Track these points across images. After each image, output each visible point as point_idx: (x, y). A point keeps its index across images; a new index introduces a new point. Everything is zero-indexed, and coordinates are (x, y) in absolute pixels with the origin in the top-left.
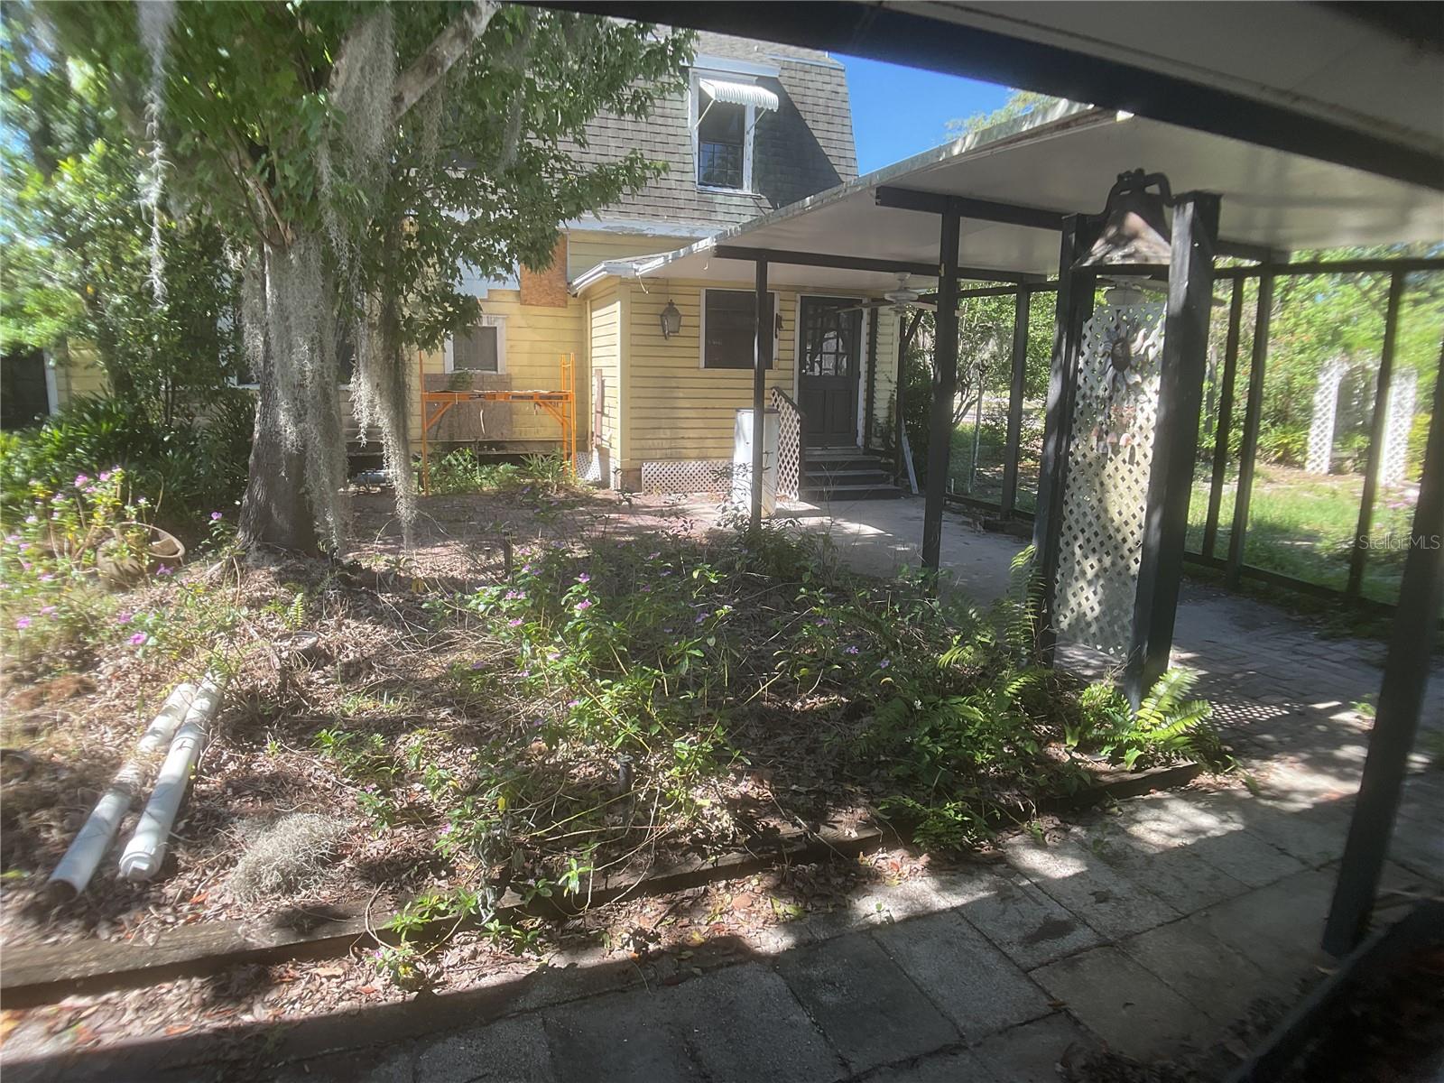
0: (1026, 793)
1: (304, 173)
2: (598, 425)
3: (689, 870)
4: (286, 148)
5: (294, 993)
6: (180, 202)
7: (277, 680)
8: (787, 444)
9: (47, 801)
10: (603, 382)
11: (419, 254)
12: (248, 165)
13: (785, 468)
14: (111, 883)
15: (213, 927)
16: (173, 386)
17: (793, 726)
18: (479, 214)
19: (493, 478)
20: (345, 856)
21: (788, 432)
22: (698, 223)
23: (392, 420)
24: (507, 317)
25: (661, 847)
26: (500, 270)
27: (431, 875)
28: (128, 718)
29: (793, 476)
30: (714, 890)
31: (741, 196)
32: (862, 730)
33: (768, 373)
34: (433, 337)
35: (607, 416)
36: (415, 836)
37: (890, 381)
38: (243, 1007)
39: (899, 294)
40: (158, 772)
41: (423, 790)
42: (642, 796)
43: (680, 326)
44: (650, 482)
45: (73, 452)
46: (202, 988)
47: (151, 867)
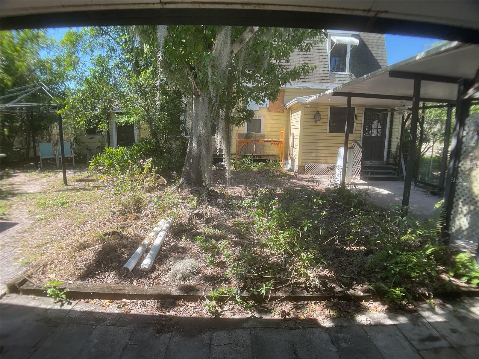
0: (430, 289)
1: (204, 74)
2: (292, 151)
3: (303, 295)
4: (200, 67)
5: (182, 309)
6: (171, 83)
7: (187, 220)
8: (357, 160)
9: (125, 246)
10: (294, 137)
11: (237, 98)
12: (190, 73)
13: (356, 168)
14: (138, 270)
15: (162, 287)
16: (167, 136)
17: (346, 255)
18: (256, 84)
19: (257, 167)
20: (200, 273)
21: (357, 155)
22: (329, 84)
23: (226, 147)
24: (264, 116)
25: (295, 287)
26: (261, 102)
27: (223, 283)
28: (147, 227)
29: (359, 171)
30: (310, 303)
31: (345, 74)
32: (370, 259)
33: (350, 135)
34: (240, 122)
35: (295, 148)
36: (220, 271)
37: (398, 139)
38: (167, 310)
39: (401, 107)
40: (154, 243)
41: (224, 258)
42: (290, 269)
43: (321, 119)
44: (307, 170)
45: (140, 153)
46: (157, 303)
47: (149, 267)
